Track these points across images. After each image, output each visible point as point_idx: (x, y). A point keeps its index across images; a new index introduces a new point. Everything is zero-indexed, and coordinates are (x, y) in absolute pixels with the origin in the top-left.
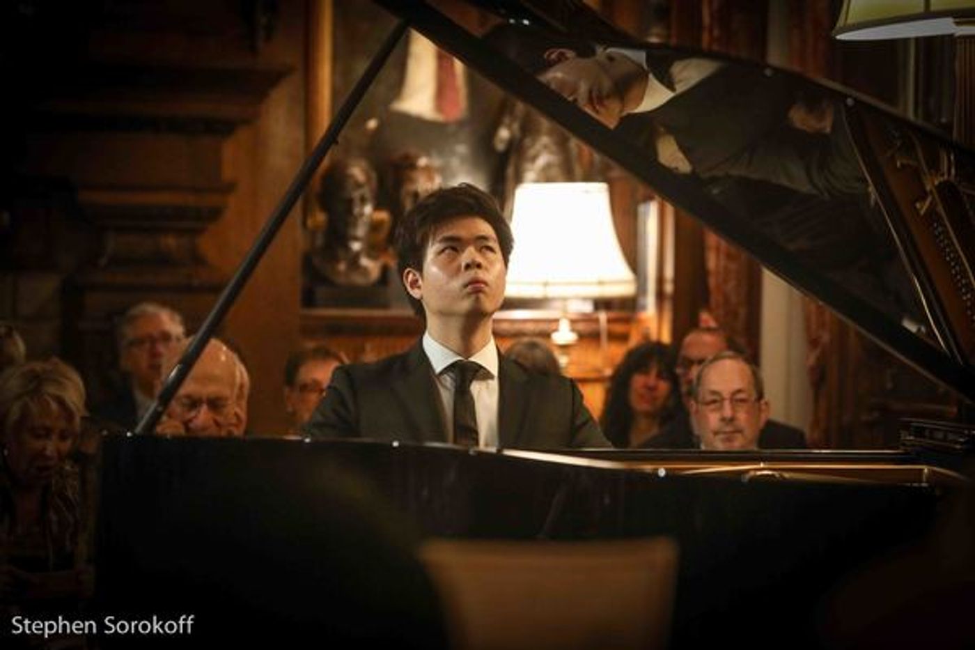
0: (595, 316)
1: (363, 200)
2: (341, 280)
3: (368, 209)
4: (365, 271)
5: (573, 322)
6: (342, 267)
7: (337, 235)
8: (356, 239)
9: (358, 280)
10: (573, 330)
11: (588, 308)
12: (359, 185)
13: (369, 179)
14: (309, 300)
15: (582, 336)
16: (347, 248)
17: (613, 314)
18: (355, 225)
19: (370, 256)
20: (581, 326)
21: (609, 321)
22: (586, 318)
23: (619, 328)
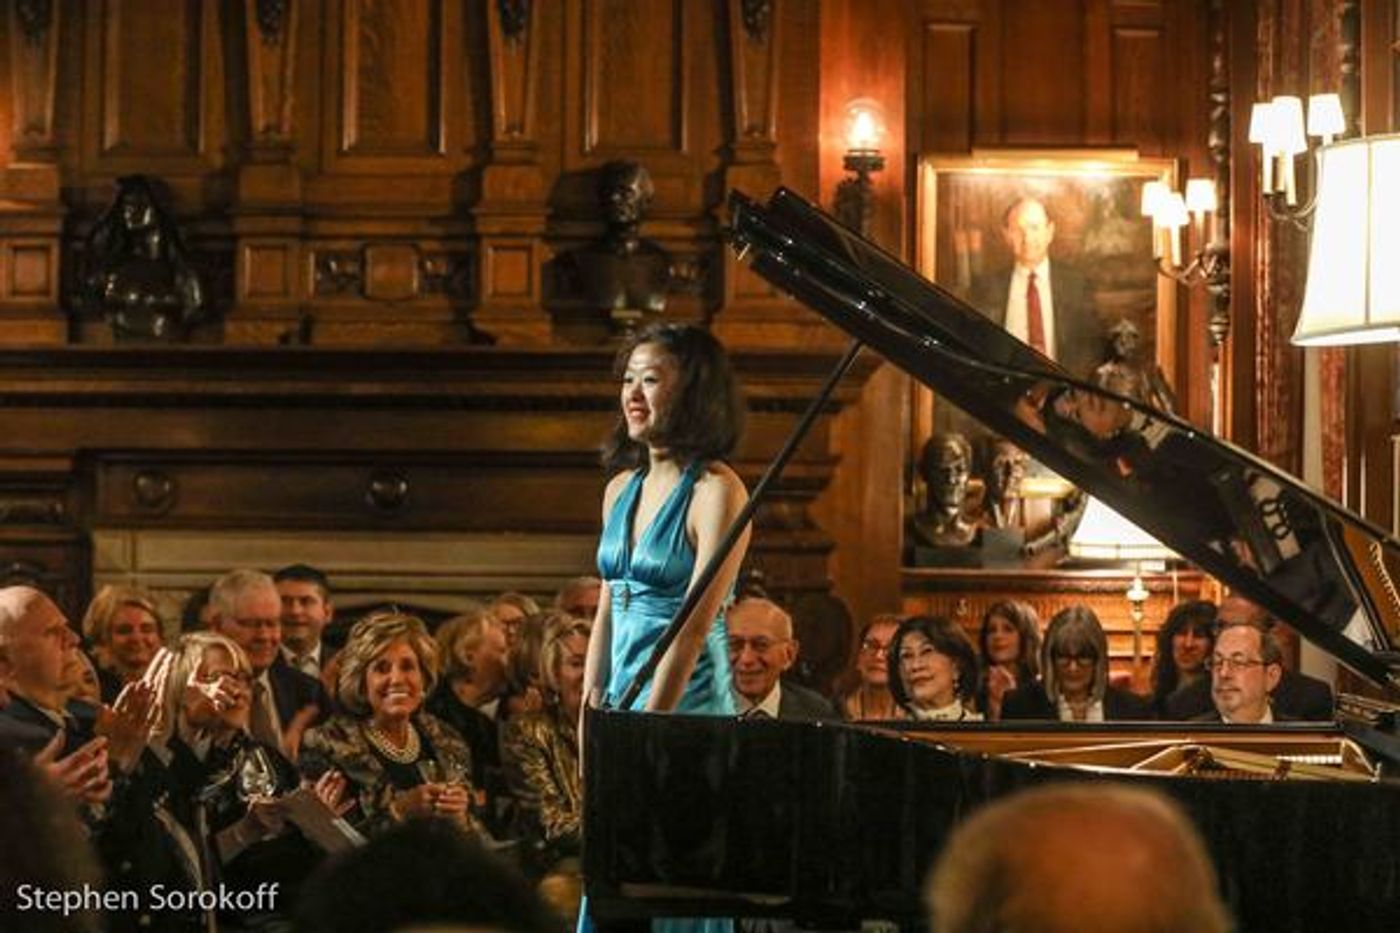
0: (1169, 574)
1: (959, 470)
2: (939, 542)
3: (964, 478)
4: (962, 534)
5: (1145, 579)
6: (940, 529)
7: (937, 502)
8: (953, 505)
9: (956, 542)
10: (1145, 589)
11: (1161, 567)
12: (957, 458)
13: (964, 450)
14: (909, 559)
15: (1153, 593)
16: (946, 514)
17: (1184, 574)
18: (952, 492)
19: (965, 521)
20: (1154, 584)
21: (1180, 579)
22: (1159, 577)
23: (1190, 586)
